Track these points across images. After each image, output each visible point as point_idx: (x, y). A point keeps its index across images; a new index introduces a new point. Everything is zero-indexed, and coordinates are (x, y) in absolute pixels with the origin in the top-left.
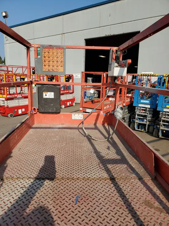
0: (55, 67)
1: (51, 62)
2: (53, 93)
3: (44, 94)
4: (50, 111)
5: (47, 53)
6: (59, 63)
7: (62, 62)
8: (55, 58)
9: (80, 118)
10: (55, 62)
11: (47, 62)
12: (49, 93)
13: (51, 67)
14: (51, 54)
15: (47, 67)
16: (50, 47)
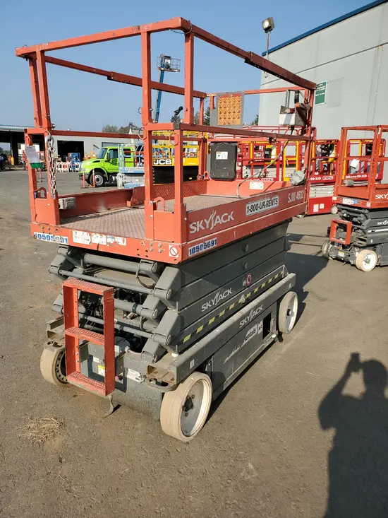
0: (232, 119)
1: (227, 114)
2: (226, 153)
3: (217, 154)
5: (223, 103)
6: (236, 114)
7: (239, 112)
8: (232, 108)
9: (260, 188)
10: (232, 114)
11: (223, 114)
12: (222, 153)
13: (227, 119)
14: (228, 103)
15: (223, 120)
16: (227, 95)
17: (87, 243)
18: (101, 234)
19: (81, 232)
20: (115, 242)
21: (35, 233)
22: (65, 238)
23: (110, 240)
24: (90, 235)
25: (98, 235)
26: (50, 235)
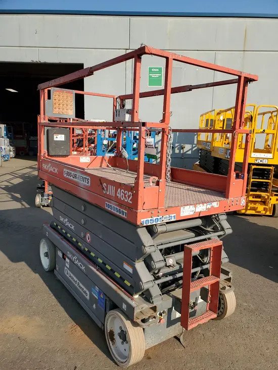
0: (65, 110)
1: (61, 105)
2: (63, 136)
3: (55, 137)
4: (61, 154)
5: (57, 96)
6: (69, 106)
8: (65, 102)
9: (87, 162)
10: (65, 106)
11: (57, 105)
12: (60, 135)
13: (61, 110)
14: (61, 97)
15: (57, 109)
17: (192, 213)
18: (203, 203)
19: (188, 207)
20: (212, 207)
21: (142, 220)
22: (173, 215)
23: (209, 206)
24: (195, 207)
25: (201, 205)
26: (159, 218)
